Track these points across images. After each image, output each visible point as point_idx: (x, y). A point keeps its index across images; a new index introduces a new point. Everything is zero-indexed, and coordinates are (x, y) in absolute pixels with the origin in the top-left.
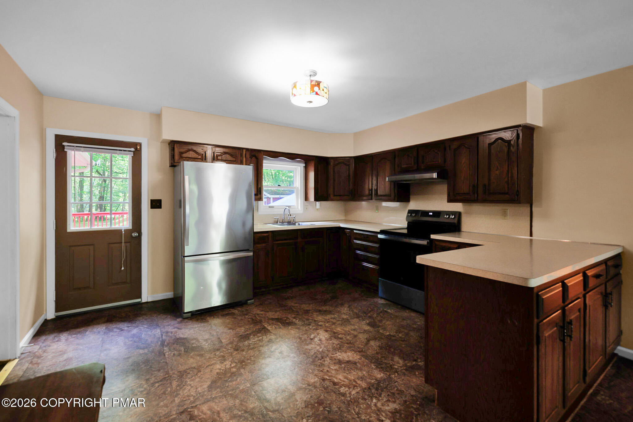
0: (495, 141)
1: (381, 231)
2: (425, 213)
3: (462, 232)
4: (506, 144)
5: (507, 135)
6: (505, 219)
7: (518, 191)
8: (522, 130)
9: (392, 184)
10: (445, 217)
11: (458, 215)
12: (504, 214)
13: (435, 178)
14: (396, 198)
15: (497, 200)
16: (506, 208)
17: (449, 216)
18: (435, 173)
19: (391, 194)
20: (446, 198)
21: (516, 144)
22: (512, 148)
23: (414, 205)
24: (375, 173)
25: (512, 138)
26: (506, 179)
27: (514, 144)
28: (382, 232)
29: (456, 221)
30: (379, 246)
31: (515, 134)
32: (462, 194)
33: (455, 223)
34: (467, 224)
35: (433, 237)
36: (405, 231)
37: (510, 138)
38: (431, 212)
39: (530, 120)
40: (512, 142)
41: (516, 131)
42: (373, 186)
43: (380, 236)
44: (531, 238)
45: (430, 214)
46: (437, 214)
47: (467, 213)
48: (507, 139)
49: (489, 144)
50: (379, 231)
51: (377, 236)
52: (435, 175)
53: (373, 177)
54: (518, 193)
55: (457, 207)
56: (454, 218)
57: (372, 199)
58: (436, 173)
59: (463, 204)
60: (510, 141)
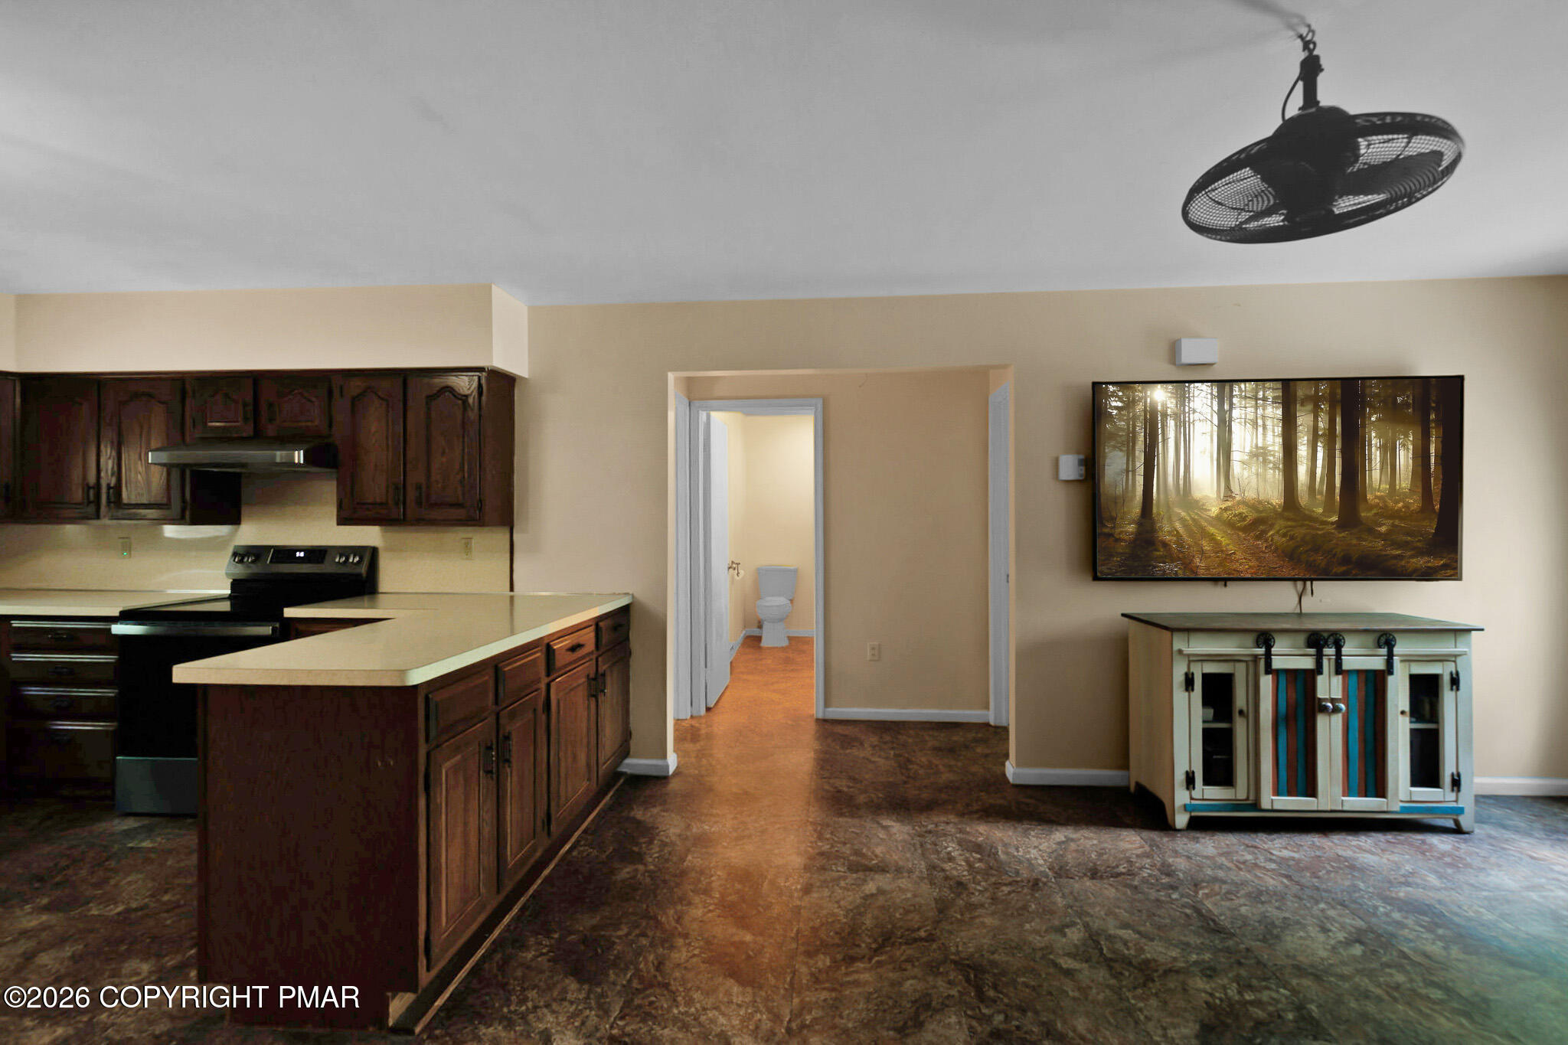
0: (439, 391)
1: (121, 613)
2: (284, 554)
3: (380, 595)
4: (460, 402)
5: (464, 384)
6: (467, 559)
7: (481, 501)
8: (487, 379)
9: (176, 474)
10: (337, 560)
11: (371, 555)
12: (467, 548)
13: (299, 463)
14: (188, 513)
15: (444, 520)
16: (470, 535)
17: (347, 559)
18: (299, 450)
19: (169, 499)
20: (335, 513)
21: (476, 404)
22: (470, 413)
23: (253, 532)
24: (109, 434)
25: (469, 392)
26: (459, 477)
27: (474, 402)
28: (127, 616)
29: (363, 570)
30: (118, 661)
31: (475, 384)
32: (372, 504)
33: (360, 575)
34: (391, 575)
35: (290, 612)
36: (225, 606)
37: (467, 392)
38: (300, 551)
39: (500, 361)
40: (471, 400)
41: (476, 378)
42: (103, 474)
43: (118, 629)
44: (512, 593)
45: (298, 554)
46: (316, 554)
47: (390, 549)
48: (462, 392)
49: (428, 397)
50: (117, 614)
51: (110, 629)
52: (299, 457)
53: (102, 447)
54: (480, 505)
55: (367, 535)
56: (358, 562)
57: (98, 517)
58: (302, 452)
59: (384, 527)
60: (466, 396)
